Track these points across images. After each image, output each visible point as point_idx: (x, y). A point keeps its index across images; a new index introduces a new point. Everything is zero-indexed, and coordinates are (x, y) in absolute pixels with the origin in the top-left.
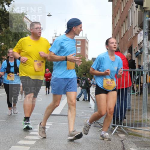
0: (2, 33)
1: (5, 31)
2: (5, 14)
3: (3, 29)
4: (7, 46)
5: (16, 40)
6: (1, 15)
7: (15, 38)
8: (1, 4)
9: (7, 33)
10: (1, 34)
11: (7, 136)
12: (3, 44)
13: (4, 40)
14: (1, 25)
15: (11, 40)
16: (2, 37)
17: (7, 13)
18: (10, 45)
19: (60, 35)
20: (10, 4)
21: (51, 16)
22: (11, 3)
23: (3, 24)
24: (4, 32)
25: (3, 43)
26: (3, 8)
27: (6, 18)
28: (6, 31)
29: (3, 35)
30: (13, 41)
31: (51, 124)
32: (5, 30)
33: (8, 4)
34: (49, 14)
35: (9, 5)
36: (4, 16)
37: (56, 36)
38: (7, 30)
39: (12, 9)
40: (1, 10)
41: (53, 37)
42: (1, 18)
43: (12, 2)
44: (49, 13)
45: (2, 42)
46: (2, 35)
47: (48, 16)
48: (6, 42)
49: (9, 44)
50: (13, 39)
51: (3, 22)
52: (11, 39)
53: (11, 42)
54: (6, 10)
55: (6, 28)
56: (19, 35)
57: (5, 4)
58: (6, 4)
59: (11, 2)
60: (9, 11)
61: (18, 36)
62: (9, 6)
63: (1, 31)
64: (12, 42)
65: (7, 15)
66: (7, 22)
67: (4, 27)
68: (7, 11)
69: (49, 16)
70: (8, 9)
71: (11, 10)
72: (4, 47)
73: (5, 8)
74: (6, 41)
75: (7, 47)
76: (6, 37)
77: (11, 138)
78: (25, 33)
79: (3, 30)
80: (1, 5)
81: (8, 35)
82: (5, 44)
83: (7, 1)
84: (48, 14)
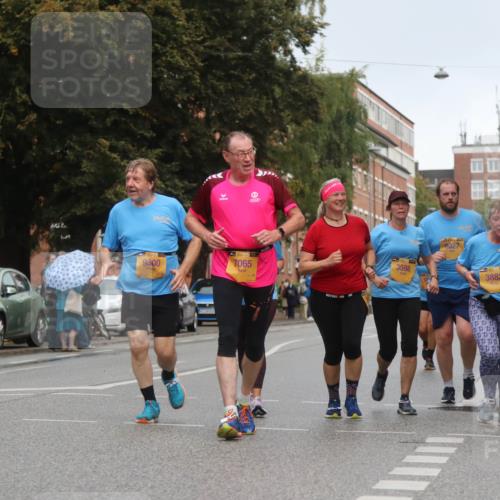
0: (286, 139)
1: (295, 136)
2: (295, 77)
3: (290, 128)
4: (304, 182)
5: (332, 161)
6: (282, 80)
7: (329, 156)
8: (281, 44)
9: (302, 139)
10: (284, 144)
11: (316, 482)
12: (289, 175)
13: (294, 164)
14: (282, 114)
15: (317, 161)
16: (285, 153)
17: (300, 73)
18: (314, 178)
19: (480, 138)
20: (308, 45)
21: (445, 76)
22: (313, 42)
23: (287, 112)
24: (292, 136)
25: (291, 173)
26: (288, 58)
27: (296, 90)
28: (298, 134)
29: (291, 149)
30: (321, 166)
31: (460, 440)
32: (294, 132)
33: (304, 44)
34: (441, 70)
35: (307, 48)
36: (293, 84)
37: (464, 145)
38: (301, 129)
39: (318, 60)
40: (282, 66)
41: (454, 147)
42: (283, 92)
43: (316, 38)
44: (442, 66)
45: (286, 172)
46: (285, 148)
47: (437, 76)
48: (299, 171)
49: (310, 175)
50: (321, 159)
51: (290, 106)
52: (316, 158)
53: (315, 170)
54: (298, 64)
55: (298, 124)
56: (343, 146)
57: (292, 45)
58: (297, 46)
59: (312, 35)
60: (308, 68)
61: (339, 149)
62: (305, 52)
63: (283, 134)
64: (320, 170)
65: (299, 81)
66: (300, 103)
67: (292, 120)
68: (299, 69)
69: (441, 76)
70: (303, 61)
71: (313, 64)
72: (292, 188)
73: (293, 59)
74: (298, 166)
75: (302, 186)
76: (301, 155)
77: (330, 488)
78: (361, 137)
79: (290, 130)
80: (281, 48)
81: (307, 145)
82: (296, 178)
83: (298, 35)
84: (437, 71)
